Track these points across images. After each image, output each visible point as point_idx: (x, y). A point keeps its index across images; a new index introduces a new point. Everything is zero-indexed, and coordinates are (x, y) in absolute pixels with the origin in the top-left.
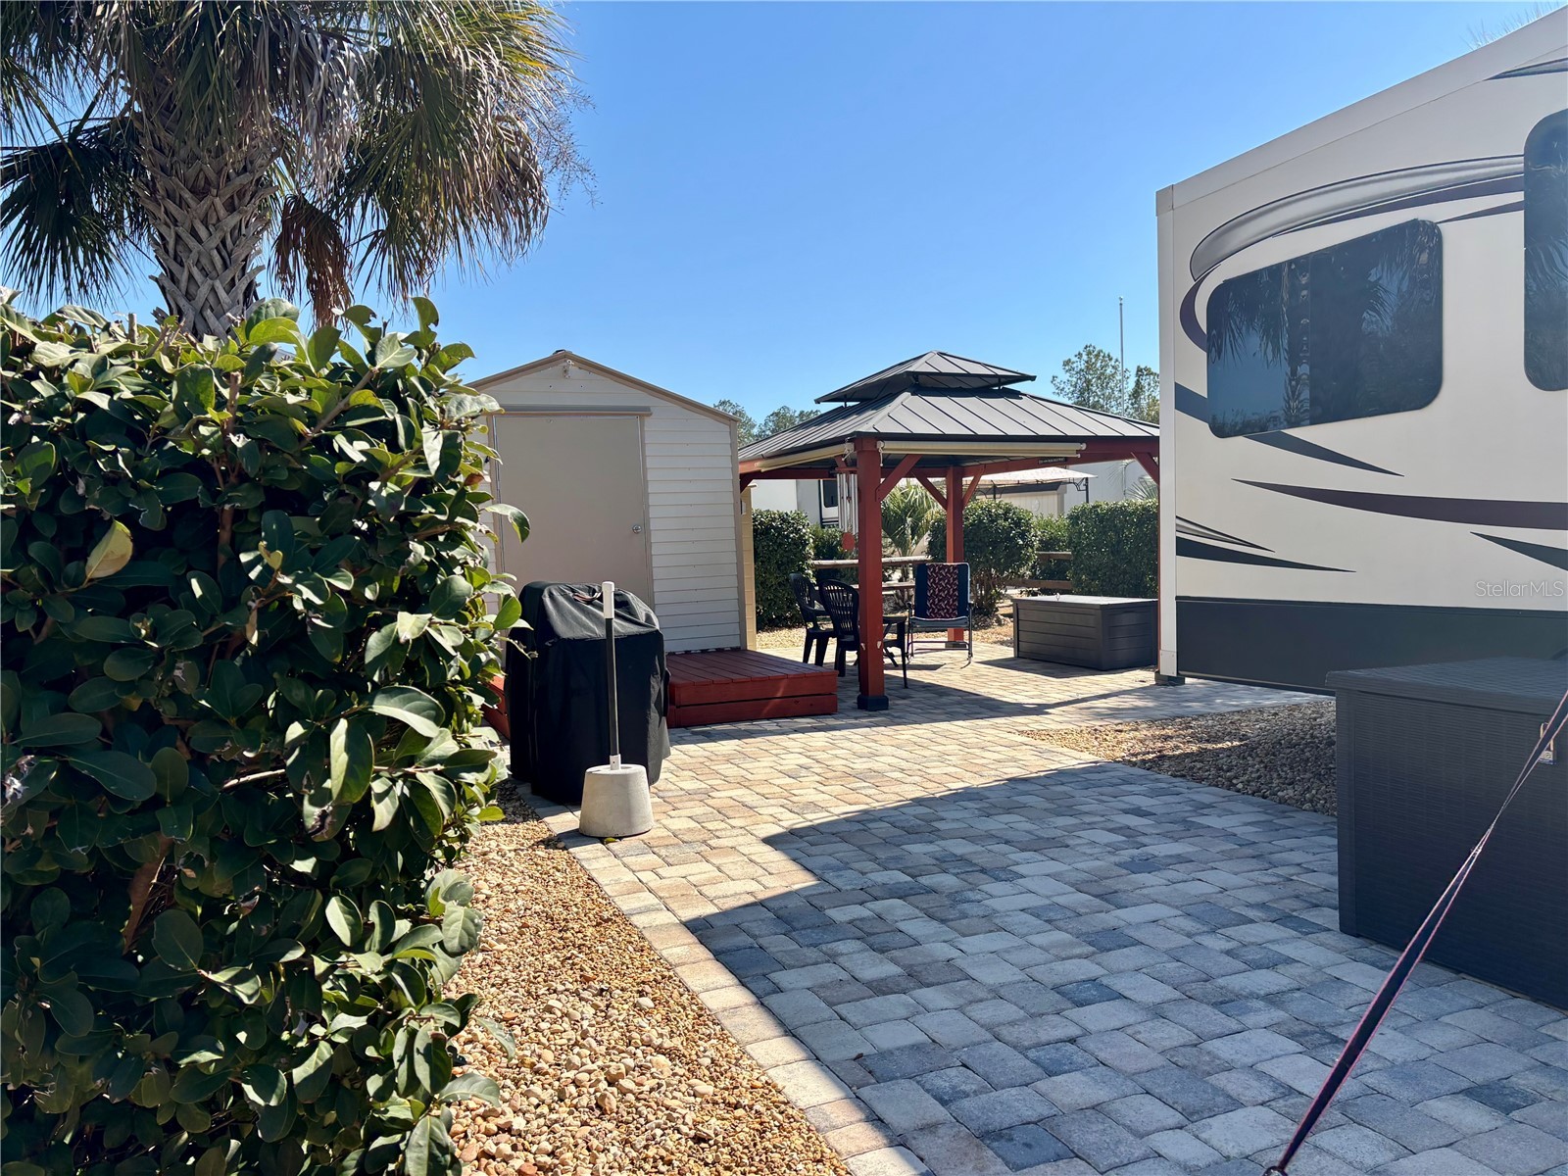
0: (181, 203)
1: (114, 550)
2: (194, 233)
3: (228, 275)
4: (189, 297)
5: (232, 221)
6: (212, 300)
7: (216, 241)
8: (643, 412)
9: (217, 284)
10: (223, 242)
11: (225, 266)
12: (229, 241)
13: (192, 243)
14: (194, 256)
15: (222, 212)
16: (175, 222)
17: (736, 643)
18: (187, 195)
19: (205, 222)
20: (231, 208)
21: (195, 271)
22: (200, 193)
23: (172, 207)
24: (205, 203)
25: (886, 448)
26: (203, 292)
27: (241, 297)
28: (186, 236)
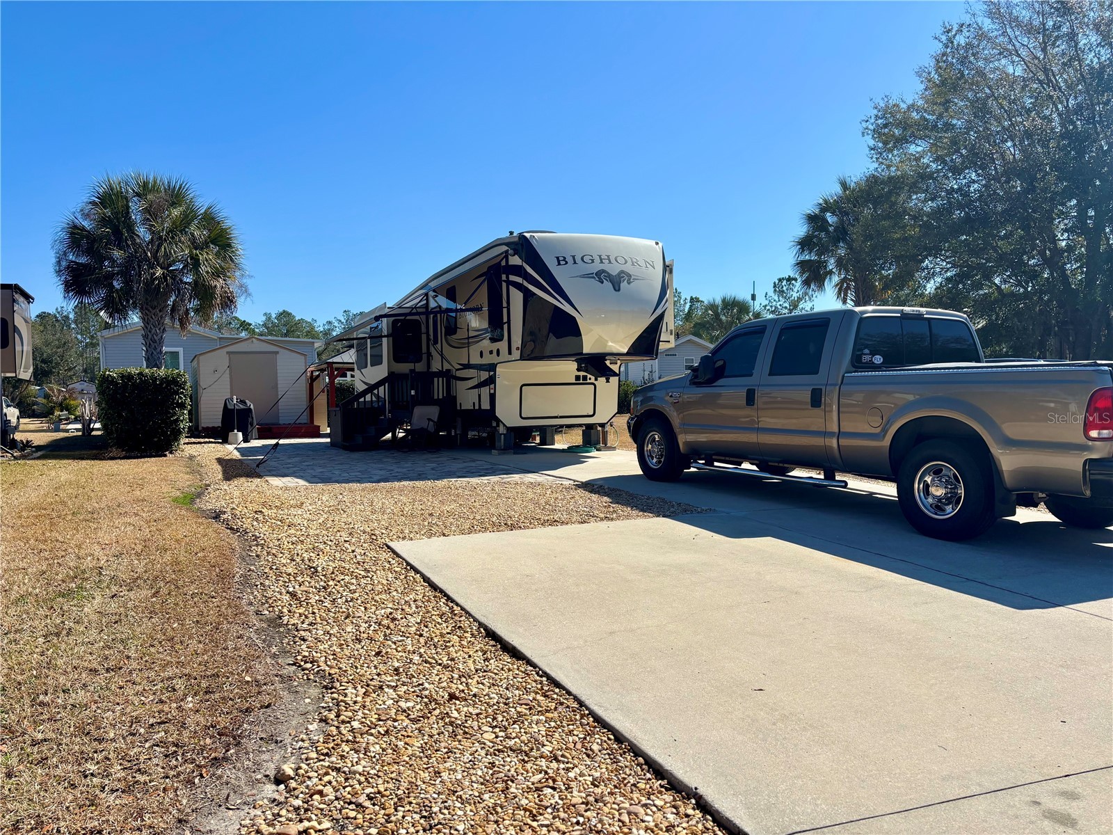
0: (149, 310)
2: (152, 317)
4: (150, 332)
5: (161, 314)
6: (156, 333)
7: (157, 319)
8: (277, 353)
9: (157, 329)
11: (159, 325)
12: (160, 319)
13: (151, 320)
14: (151, 322)
16: (147, 315)
17: (303, 421)
18: (150, 309)
19: (154, 315)
20: (160, 311)
21: (152, 326)
23: (147, 312)
24: (154, 311)
25: (335, 366)
26: (153, 331)
27: (162, 332)
28: (150, 318)
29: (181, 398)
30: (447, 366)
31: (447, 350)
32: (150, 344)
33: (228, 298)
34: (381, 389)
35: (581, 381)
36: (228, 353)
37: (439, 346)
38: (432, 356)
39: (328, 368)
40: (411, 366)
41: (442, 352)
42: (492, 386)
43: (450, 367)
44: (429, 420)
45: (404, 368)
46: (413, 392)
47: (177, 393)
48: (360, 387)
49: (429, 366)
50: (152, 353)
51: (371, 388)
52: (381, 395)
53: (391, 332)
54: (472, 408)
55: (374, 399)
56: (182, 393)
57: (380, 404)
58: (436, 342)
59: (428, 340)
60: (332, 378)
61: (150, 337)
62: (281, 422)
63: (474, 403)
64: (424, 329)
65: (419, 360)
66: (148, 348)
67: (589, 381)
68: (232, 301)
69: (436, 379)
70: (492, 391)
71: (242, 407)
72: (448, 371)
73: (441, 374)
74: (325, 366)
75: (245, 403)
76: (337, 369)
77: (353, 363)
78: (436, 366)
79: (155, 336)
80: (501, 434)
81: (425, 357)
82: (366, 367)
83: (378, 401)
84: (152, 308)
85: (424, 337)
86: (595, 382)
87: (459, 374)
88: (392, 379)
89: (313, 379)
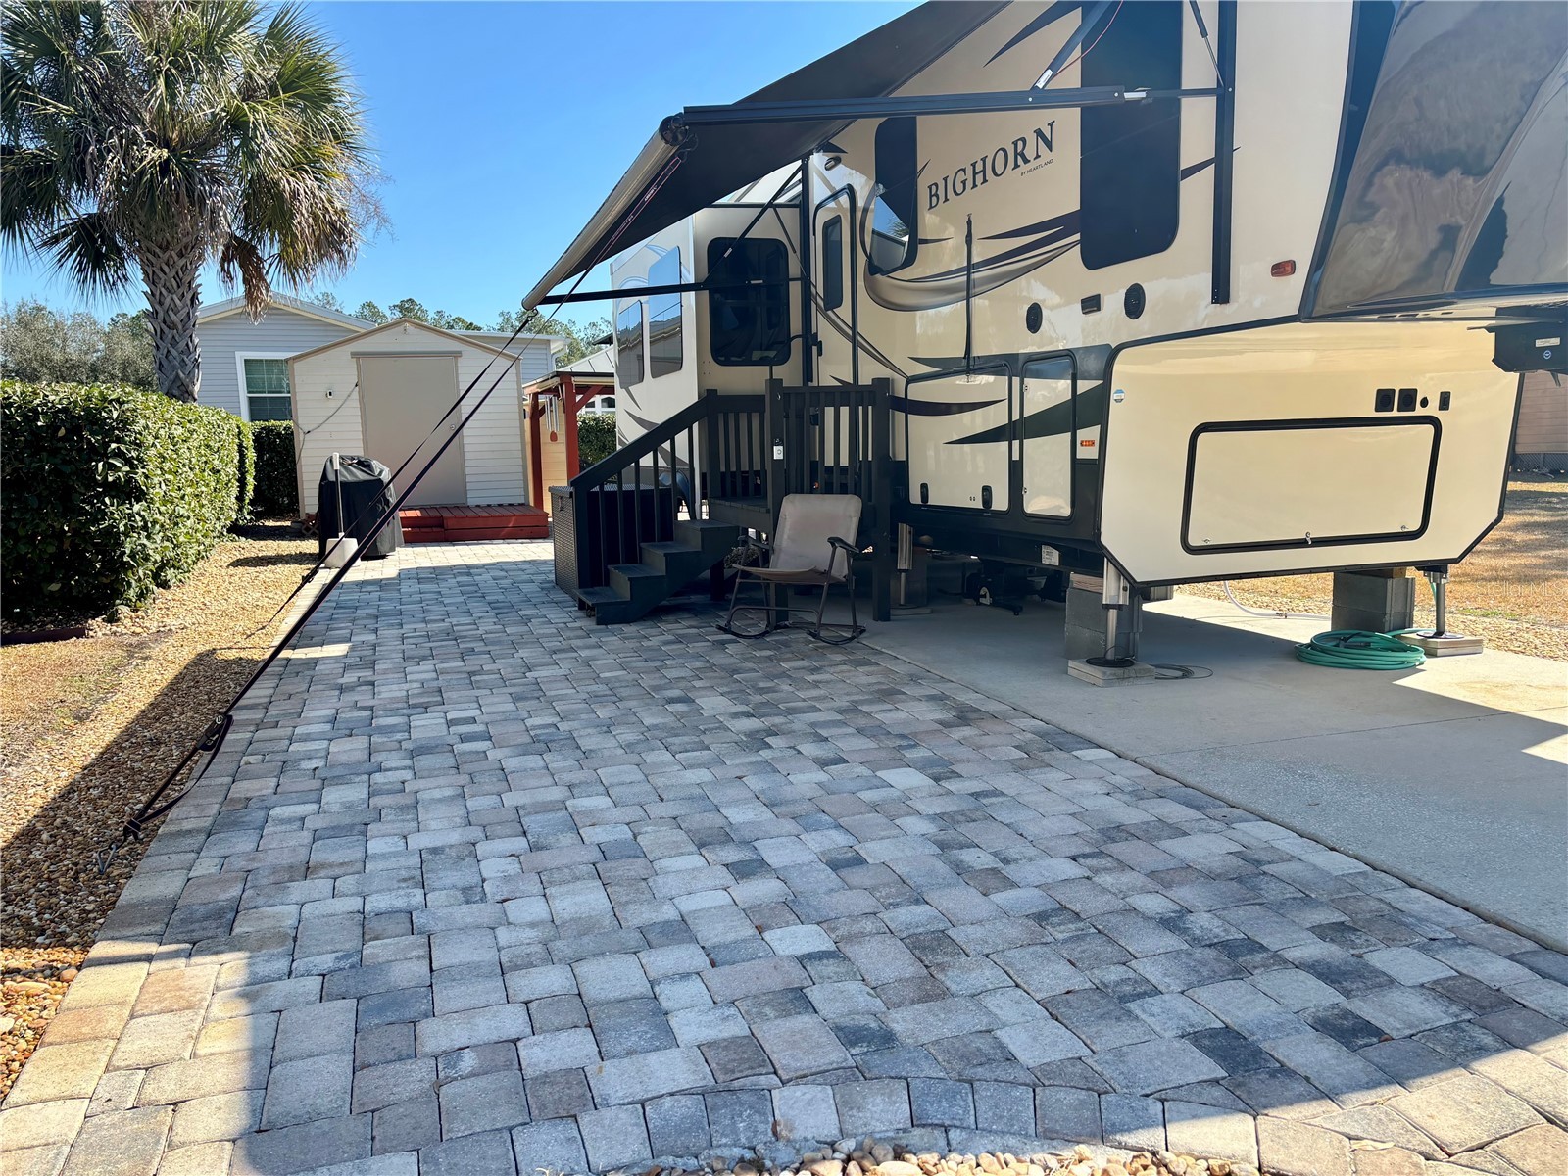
0: (154, 254)
1: (62, 433)
2: (162, 270)
3: (181, 291)
4: (161, 303)
5: (182, 262)
6: (172, 305)
7: (173, 273)
8: (457, 354)
9: (175, 296)
10: (177, 273)
11: (179, 287)
12: (180, 273)
13: (161, 275)
14: (162, 282)
15: (176, 258)
16: (152, 264)
17: (522, 500)
18: (157, 250)
19: (167, 264)
20: (181, 255)
21: (163, 290)
22: (164, 248)
23: (150, 256)
24: (167, 254)
26: (167, 301)
27: (189, 302)
28: (157, 272)
29: (116, 469)
30: (870, 372)
31: (873, 320)
32: (161, 330)
33: (333, 225)
34: (682, 438)
35: (1395, 413)
36: (354, 355)
37: (844, 311)
38: (820, 345)
39: (561, 385)
40: (762, 372)
41: (854, 327)
42: (1091, 433)
43: (884, 372)
44: (834, 541)
45: (746, 379)
46: (778, 452)
47: (101, 453)
48: (629, 432)
49: (808, 372)
50: (168, 351)
51: (657, 436)
52: (682, 453)
53: (705, 274)
54: (979, 504)
55: (662, 463)
56: (119, 454)
57: (679, 477)
58: (833, 299)
59: (807, 297)
60: (571, 410)
61: (161, 314)
62: (471, 502)
63: (987, 490)
64: (794, 267)
65: (783, 358)
66: (159, 342)
67: (1419, 411)
68: (341, 233)
69: (829, 411)
70: (1087, 453)
71: (361, 476)
72: (882, 384)
73: (847, 394)
74: (556, 381)
75: (369, 466)
76: (582, 389)
77: (612, 375)
78: (834, 367)
79: (170, 312)
80: (1108, 607)
81: (796, 346)
82: (641, 380)
83: (674, 471)
84: (160, 247)
85: (795, 290)
86: (1440, 415)
87: (919, 392)
88: (709, 409)
89: (537, 412)
